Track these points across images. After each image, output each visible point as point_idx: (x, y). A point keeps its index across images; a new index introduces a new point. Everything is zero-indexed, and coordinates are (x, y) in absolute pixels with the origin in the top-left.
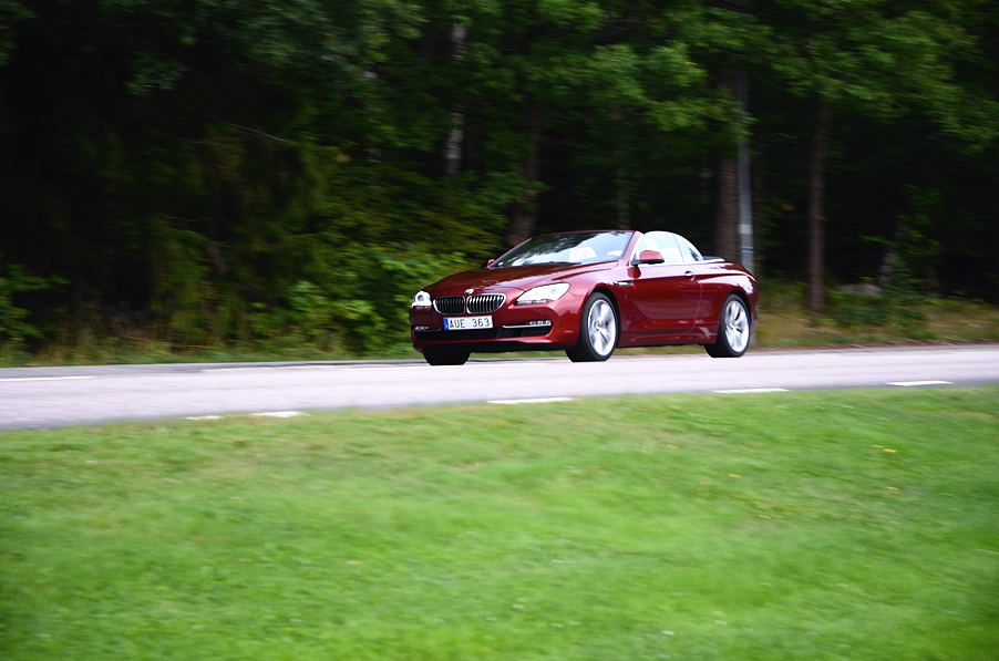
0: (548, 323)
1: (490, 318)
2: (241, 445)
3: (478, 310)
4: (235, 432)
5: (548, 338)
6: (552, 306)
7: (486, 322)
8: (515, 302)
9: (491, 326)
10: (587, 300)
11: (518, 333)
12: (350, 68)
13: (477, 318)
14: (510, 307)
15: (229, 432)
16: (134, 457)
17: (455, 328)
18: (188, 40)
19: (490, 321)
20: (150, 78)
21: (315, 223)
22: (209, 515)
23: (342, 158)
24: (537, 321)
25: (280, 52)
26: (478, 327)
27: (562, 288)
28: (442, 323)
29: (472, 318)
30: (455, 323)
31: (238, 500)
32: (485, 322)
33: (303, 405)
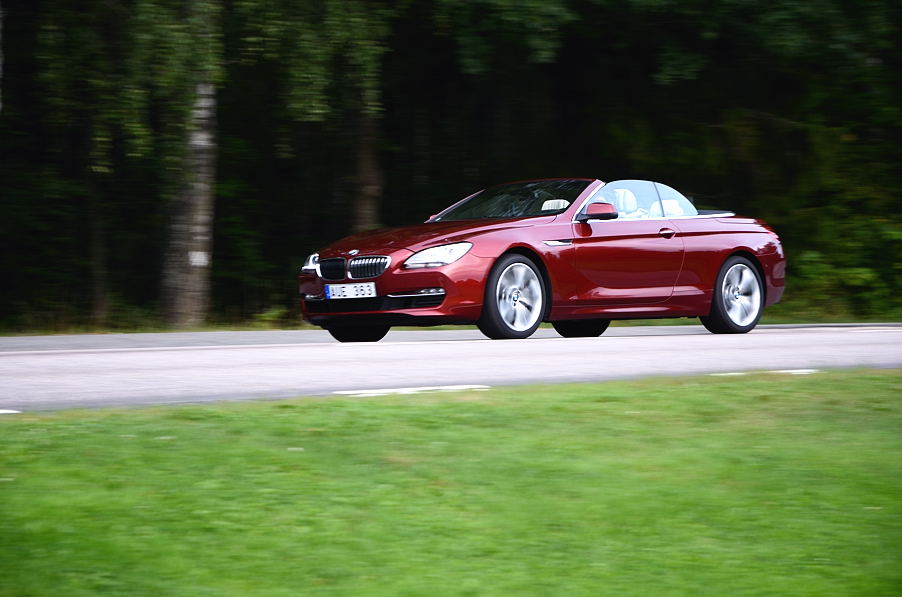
0: (442, 291)
1: (372, 285)
2: (764, 399)
3: (362, 275)
4: (756, 387)
5: (438, 310)
6: (446, 271)
7: (368, 290)
8: (402, 265)
9: (374, 295)
10: (497, 264)
11: (408, 303)
12: (857, 55)
13: (359, 285)
14: (395, 272)
15: (749, 387)
16: (669, 408)
17: (336, 297)
18: (709, 35)
19: (373, 289)
20: (675, 69)
21: (822, 198)
22: (737, 462)
23: (846, 138)
24: (429, 288)
25: (793, 42)
26: (360, 296)
27: (461, 249)
28: (324, 291)
29: (352, 286)
30: (338, 291)
31: (763, 448)
32: (366, 289)
33: (820, 364)
